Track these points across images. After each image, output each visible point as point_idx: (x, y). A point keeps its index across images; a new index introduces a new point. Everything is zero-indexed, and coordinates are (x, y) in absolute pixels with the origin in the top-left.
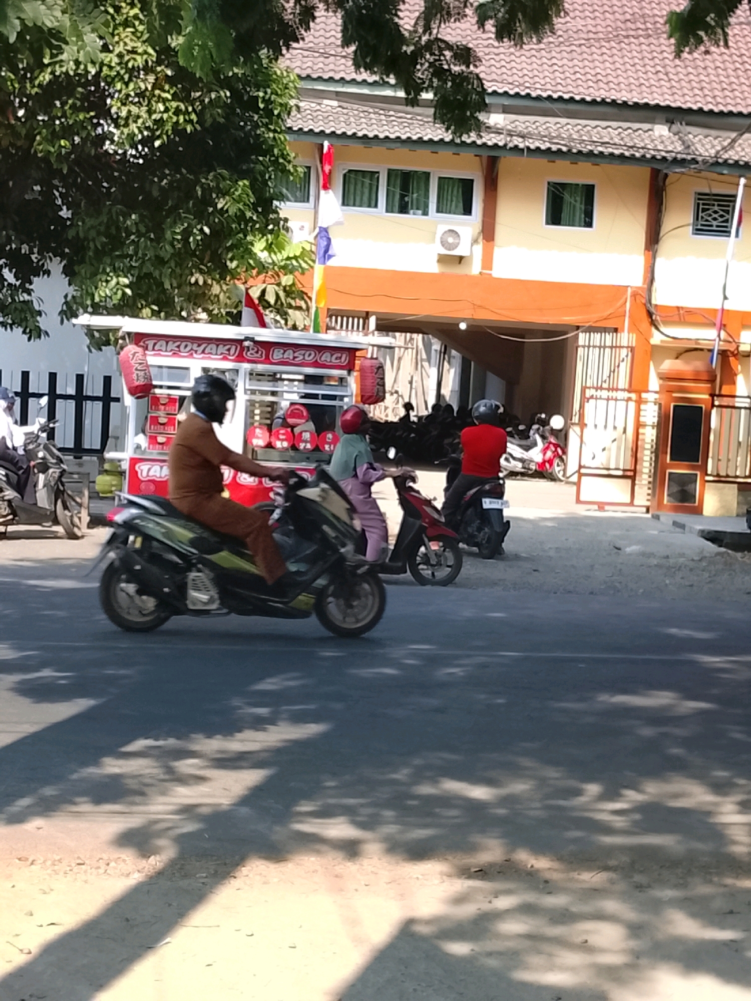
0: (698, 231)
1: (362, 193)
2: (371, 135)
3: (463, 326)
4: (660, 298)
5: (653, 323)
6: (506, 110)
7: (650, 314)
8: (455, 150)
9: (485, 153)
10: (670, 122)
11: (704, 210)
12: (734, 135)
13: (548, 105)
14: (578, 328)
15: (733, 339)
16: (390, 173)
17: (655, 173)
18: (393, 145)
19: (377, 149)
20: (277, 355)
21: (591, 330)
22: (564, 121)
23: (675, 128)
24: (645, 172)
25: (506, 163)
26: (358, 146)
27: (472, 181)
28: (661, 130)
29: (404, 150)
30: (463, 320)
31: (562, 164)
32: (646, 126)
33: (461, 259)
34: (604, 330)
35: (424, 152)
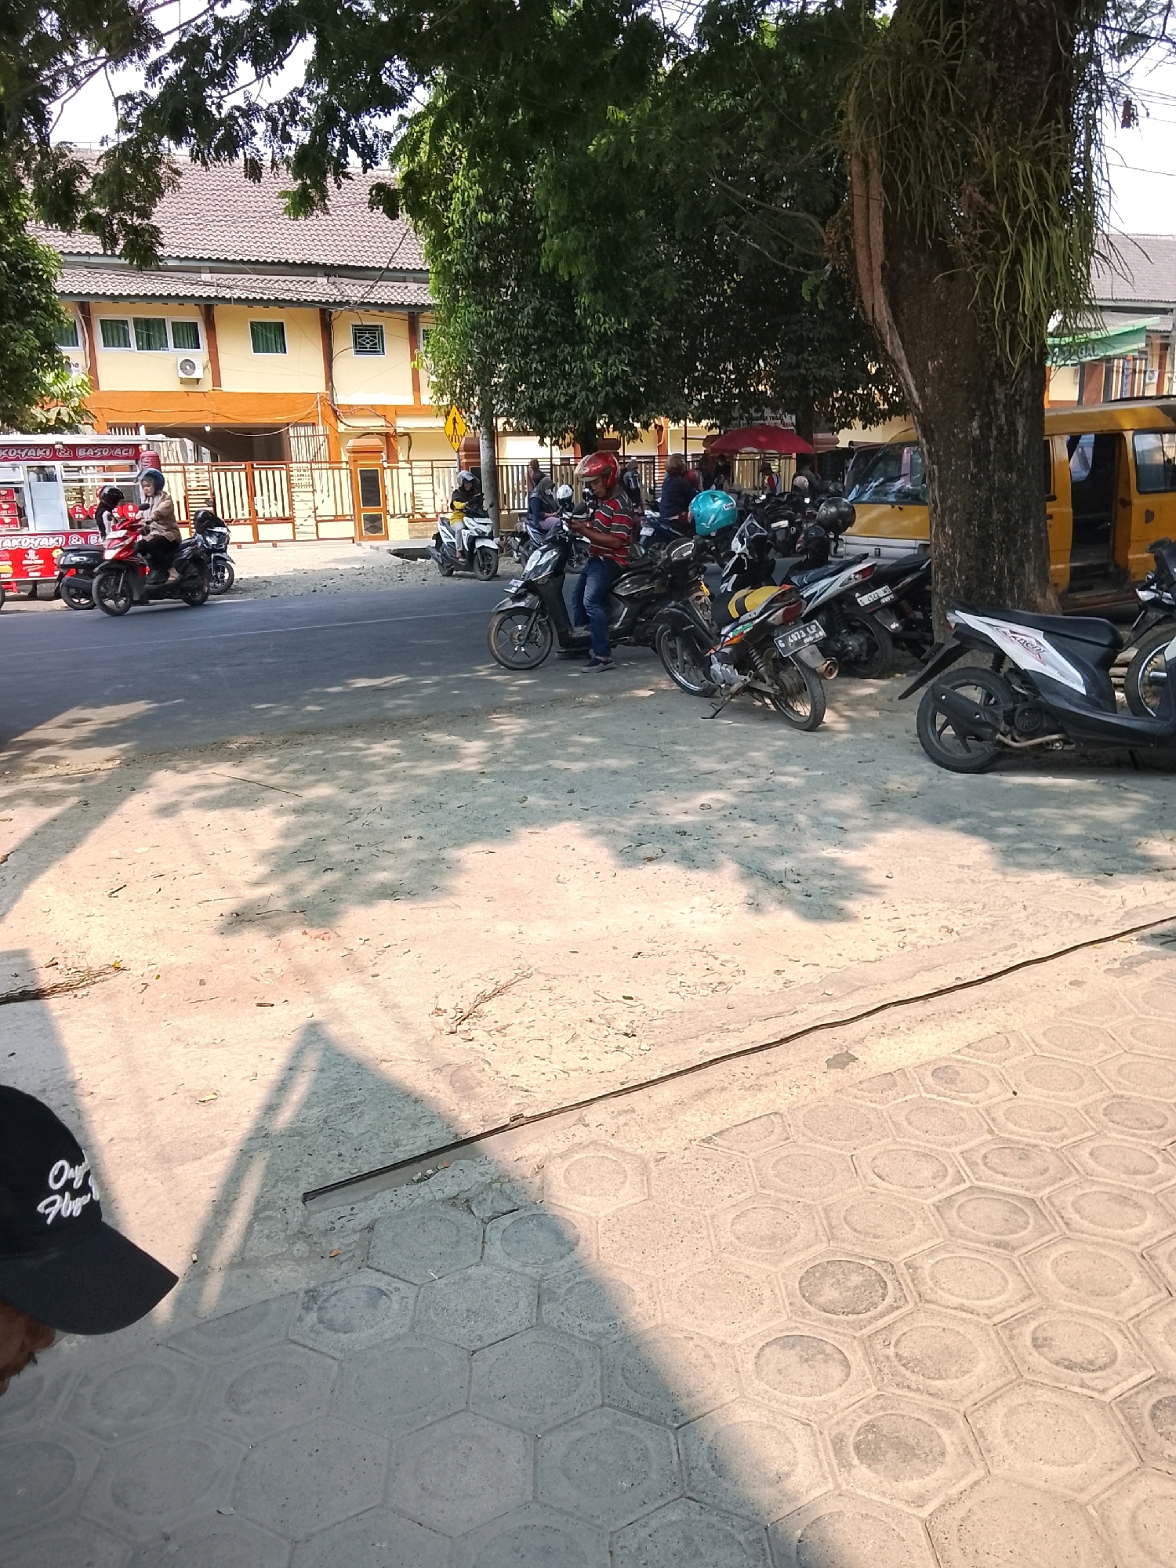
0: (357, 352)
1: (119, 337)
2: (116, 293)
3: (208, 429)
4: (341, 399)
5: (337, 418)
6: (212, 271)
7: (335, 412)
8: (180, 302)
9: (202, 303)
10: (328, 275)
11: (360, 337)
12: (371, 283)
13: (241, 266)
14: (288, 424)
15: (391, 423)
16: (137, 321)
17: (323, 312)
18: (133, 300)
19: (123, 304)
20: (81, 453)
21: (296, 425)
22: (254, 277)
23: (332, 279)
24: (315, 313)
25: (219, 310)
26: (109, 302)
27: (196, 324)
28: (322, 280)
29: (143, 304)
30: (207, 424)
31: (258, 308)
32: (312, 279)
33: (198, 380)
34: (306, 425)
35: (158, 304)
